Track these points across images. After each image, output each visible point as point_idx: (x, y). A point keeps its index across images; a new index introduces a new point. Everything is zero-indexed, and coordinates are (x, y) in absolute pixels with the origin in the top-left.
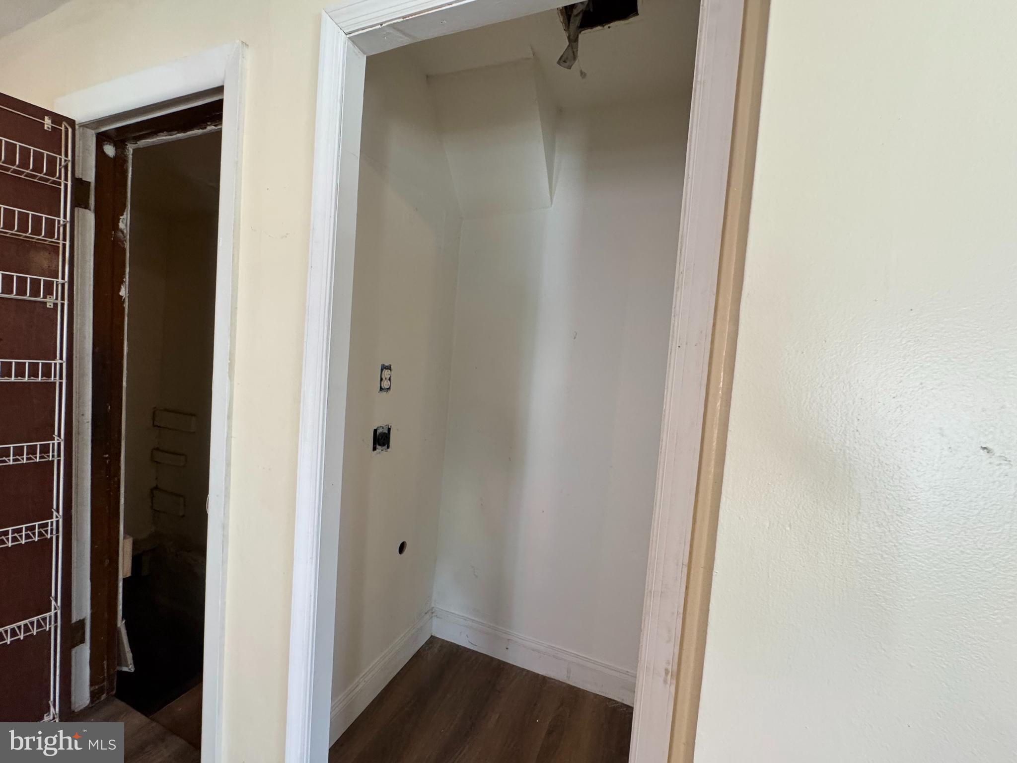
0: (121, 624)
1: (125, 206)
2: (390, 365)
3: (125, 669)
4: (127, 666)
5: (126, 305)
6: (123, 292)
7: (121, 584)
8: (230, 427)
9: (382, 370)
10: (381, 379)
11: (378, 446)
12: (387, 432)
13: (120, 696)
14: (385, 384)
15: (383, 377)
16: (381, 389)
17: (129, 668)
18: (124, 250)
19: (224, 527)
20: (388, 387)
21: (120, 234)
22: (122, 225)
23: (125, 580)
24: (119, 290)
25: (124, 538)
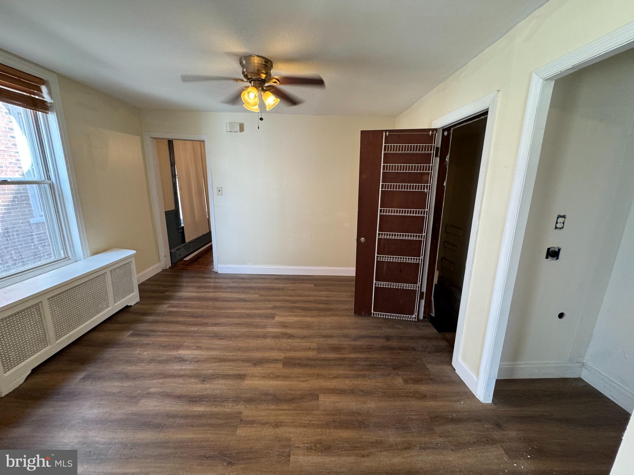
0: (433, 299)
1: (448, 152)
2: (565, 215)
3: (432, 315)
4: (433, 314)
5: (445, 189)
6: (445, 184)
7: (434, 286)
8: (476, 238)
9: (558, 218)
10: (557, 223)
11: (549, 257)
12: (557, 251)
13: (431, 321)
14: (559, 225)
15: (558, 221)
16: (556, 228)
17: (433, 315)
18: (447, 168)
19: (471, 272)
20: (562, 227)
21: (446, 163)
22: (447, 160)
23: (435, 285)
24: (444, 183)
25: (436, 270)
